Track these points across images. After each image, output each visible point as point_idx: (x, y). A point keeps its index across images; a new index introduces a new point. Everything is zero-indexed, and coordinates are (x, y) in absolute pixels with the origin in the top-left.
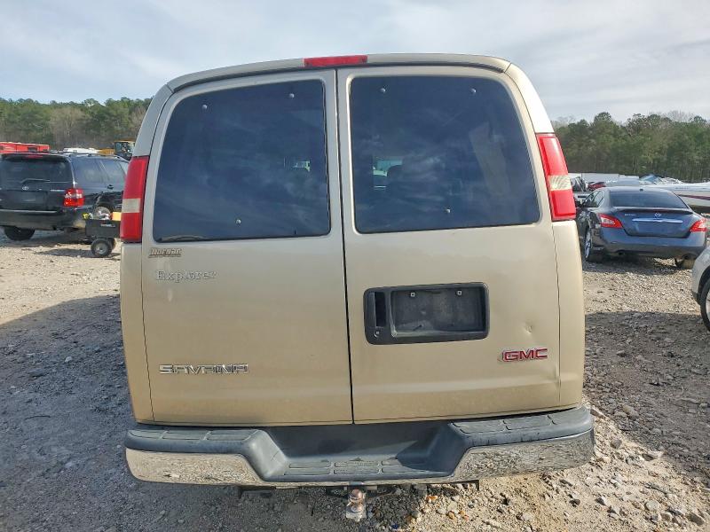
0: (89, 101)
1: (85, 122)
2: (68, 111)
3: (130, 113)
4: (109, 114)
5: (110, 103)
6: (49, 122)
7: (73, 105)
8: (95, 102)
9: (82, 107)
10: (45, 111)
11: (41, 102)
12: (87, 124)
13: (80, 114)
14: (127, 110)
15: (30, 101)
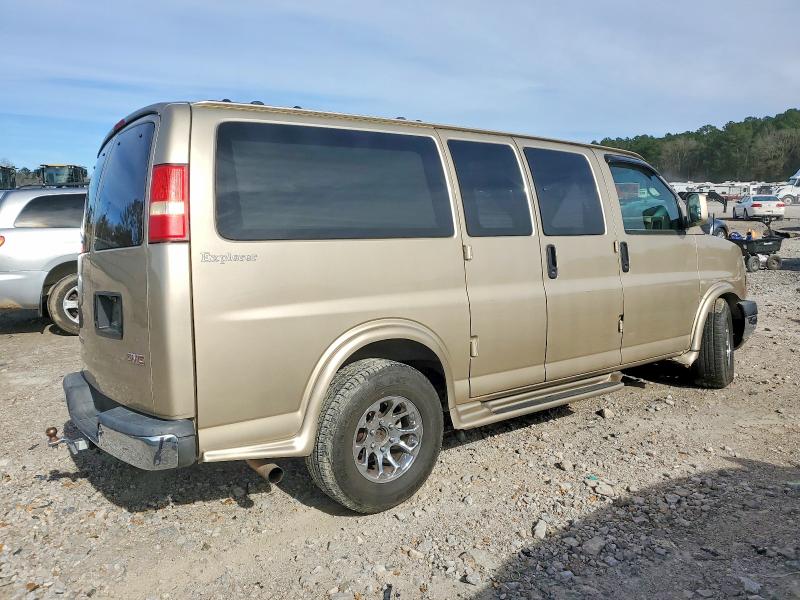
0: (705, 128)
1: (697, 153)
2: (681, 142)
3: (755, 134)
4: (727, 140)
5: (730, 126)
6: (659, 157)
7: (688, 135)
8: (712, 127)
9: (697, 135)
10: (657, 146)
11: (655, 136)
12: (701, 155)
13: (693, 143)
14: (751, 132)
15: (644, 137)
